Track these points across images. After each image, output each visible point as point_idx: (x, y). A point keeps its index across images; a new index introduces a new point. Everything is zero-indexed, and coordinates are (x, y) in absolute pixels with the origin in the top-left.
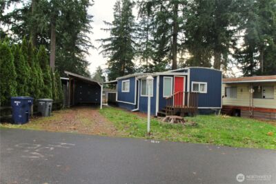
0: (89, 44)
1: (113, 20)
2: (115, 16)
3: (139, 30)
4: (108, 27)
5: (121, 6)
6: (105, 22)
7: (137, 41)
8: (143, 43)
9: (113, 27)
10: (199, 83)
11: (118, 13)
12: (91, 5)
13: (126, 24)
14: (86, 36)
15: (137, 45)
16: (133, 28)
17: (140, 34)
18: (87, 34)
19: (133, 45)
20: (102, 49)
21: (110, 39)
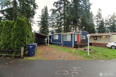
0: (33, 22)
1: (41, 15)
2: (42, 13)
3: (50, 19)
4: (40, 17)
5: (44, 11)
6: (39, 15)
7: (50, 22)
8: (52, 23)
9: (42, 17)
10: (84, 36)
11: (43, 13)
12: (37, 9)
13: (46, 16)
14: (32, 20)
15: (50, 23)
16: (48, 18)
17: (51, 20)
18: (32, 19)
19: (48, 23)
20: (38, 24)
21: (40, 21)
